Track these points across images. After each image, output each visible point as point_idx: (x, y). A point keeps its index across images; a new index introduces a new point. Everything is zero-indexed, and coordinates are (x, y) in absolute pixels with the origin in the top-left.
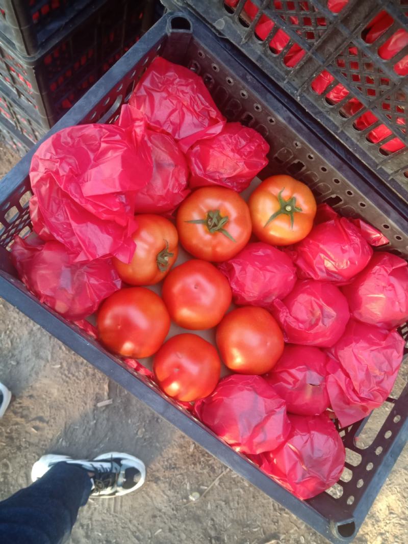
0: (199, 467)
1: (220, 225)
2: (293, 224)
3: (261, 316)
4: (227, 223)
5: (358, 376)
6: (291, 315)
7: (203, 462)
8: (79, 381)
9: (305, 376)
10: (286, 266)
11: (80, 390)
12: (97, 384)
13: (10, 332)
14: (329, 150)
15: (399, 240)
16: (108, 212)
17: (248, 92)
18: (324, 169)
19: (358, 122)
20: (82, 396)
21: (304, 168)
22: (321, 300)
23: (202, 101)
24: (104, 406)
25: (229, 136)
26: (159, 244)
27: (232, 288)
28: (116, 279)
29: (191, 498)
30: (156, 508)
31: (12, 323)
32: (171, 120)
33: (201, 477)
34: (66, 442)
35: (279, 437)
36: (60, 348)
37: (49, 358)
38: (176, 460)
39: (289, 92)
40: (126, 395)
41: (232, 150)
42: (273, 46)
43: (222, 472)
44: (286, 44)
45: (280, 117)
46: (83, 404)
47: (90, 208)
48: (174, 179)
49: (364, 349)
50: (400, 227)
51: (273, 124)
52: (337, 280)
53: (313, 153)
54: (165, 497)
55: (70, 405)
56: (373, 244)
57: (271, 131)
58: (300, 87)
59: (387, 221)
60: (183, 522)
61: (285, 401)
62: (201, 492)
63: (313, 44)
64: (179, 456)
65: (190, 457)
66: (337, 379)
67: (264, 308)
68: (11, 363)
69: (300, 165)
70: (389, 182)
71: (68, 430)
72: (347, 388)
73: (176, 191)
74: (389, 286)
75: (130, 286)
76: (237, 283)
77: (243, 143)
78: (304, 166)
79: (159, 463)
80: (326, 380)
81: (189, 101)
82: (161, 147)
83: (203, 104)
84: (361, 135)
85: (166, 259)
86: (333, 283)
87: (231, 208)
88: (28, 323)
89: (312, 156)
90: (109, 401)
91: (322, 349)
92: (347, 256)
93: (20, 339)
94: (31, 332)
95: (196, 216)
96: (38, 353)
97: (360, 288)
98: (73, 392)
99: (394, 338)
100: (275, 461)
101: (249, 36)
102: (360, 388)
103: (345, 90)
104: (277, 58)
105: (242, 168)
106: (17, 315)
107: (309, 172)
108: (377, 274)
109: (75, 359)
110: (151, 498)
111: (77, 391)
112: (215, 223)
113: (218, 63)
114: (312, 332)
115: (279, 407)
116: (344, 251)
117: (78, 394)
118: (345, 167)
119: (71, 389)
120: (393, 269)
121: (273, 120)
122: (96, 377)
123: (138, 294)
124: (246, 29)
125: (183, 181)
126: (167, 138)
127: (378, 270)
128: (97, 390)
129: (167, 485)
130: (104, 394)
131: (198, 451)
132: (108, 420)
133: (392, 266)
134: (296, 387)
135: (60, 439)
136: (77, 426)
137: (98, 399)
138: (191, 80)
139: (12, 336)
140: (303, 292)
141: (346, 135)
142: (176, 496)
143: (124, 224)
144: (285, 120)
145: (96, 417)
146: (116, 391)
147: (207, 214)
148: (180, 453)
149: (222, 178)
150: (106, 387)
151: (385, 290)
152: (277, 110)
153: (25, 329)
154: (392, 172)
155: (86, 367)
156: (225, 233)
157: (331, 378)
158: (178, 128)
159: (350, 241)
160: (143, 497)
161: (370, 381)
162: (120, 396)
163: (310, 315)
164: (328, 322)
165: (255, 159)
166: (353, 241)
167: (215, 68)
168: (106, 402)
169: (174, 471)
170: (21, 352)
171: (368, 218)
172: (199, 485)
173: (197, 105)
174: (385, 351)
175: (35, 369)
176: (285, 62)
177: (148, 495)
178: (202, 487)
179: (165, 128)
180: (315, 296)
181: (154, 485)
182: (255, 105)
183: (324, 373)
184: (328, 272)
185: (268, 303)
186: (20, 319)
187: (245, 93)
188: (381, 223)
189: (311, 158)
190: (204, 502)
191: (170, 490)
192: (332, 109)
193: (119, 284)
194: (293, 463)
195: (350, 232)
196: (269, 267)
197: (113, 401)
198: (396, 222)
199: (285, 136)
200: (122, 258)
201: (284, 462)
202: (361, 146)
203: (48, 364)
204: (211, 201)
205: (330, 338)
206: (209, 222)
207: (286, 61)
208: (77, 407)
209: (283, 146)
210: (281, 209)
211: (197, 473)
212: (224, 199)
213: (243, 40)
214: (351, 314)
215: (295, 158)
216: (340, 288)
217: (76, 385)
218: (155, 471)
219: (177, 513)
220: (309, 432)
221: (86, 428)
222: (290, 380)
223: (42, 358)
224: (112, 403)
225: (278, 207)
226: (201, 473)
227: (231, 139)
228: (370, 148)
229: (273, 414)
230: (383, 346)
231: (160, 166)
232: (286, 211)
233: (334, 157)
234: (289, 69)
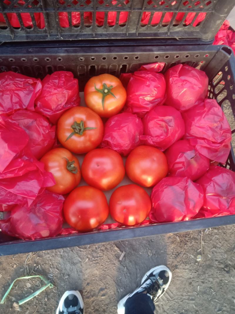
0: (189, 243)
1: (82, 128)
2: (114, 95)
3: (141, 150)
4: (84, 124)
5: (209, 135)
6: (153, 137)
7: (189, 240)
8: (102, 258)
9: (185, 158)
10: (130, 117)
11: (107, 261)
12: (111, 251)
13: (53, 265)
14: (98, 48)
15: (169, 58)
16: (20, 169)
17: (36, 57)
18: (104, 58)
19: (98, 23)
20: (110, 263)
21: (96, 67)
22: (159, 117)
23: (20, 81)
24: (123, 258)
25: (48, 84)
26: (62, 162)
27: (116, 151)
28: (59, 197)
29: (198, 260)
30: (188, 279)
31: (49, 261)
32: (14, 102)
33: (194, 247)
34: (122, 289)
35: (200, 196)
36: (81, 251)
37: (80, 260)
38: (176, 250)
39: (55, 39)
40: (128, 243)
41: (55, 89)
42: (27, 25)
43: (201, 236)
44: (31, 19)
45: (62, 54)
46: (113, 265)
47: (9, 175)
48: (40, 127)
49: (200, 120)
50: (163, 51)
51: (61, 60)
52: (158, 102)
53: (92, 56)
54: (187, 270)
55: (108, 271)
56: (160, 71)
57: (65, 64)
58: (57, 33)
59: (154, 54)
60: (205, 274)
61: (187, 177)
62: (200, 253)
63: (41, 5)
64: (176, 248)
65: (181, 243)
66: (201, 145)
67: (139, 145)
68: (66, 278)
69: (93, 67)
70: (139, 36)
71: (118, 283)
72: (209, 145)
73: (47, 132)
74: (184, 82)
75: (68, 194)
76: (116, 146)
77: (57, 81)
78: (94, 66)
79: (170, 259)
80: (196, 150)
81: (14, 86)
82: (21, 118)
83: (21, 82)
84: (105, 27)
85: (72, 166)
86: (158, 105)
87: (80, 116)
88: (57, 254)
89: (93, 57)
90: (123, 253)
91: (182, 138)
92: (152, 87)
93: (60, 264)
94: (62, 257)
95: (68, 134)
96: (73, 262)
97: (172, 96)
98: (104, 265)
99: (209, 102)
100: (209, 208)
101: (12, 32)
102: (215, 139)
103: (77, 13)
104: (34, 29)
105: (67, 93)
106: (49, 255)
107: (100, 67)
108: (173, 82)
109: (91, 249)
110: (181, 277)
111: (106, 262)
112: (79, 129)
113: (11, 57)
114: (169, 135)
115: (187, 182)
116: (148, 86)
117: (107, 263)
118: (112, 48)
119: (102, 264)
120: (179, 73)
121: (60, 58)
122: (108, 248)
123: (75, 194)
124: (8, 29)
125: (46, 124)
126: (20, 112)
127: (172, 80)
128: (114, 253)
129: (183, 264)
130: (118, 252)
131: (182, 237)
132: (131, 262)
133: (177, 72)
134: (186, 166)
135: (118, 290)
136: (120, 277)
137: (118, 257)
138: (6, 77)
139: (55, 266)
140: (149, 122)
141: (99, 34)
142: (191, 266)
143: (35, 168)
144: (65, 53)
145: (124, 266)
146: (122, 246)
147: (72, 128)
148: (175, 245)
149: (63, 106)
150: (116, 248)
151: (183, 86)
152: (57, 52)
153: (58, 258)
154: (135, 30)
155: (100, 248)
156: (88, 129)
157: (198, 147)
158: (21, 103)
159: (147, 79)
160: (177, 280)
161: (217, 132)
162: (126, 246)
163: (161, 129)
164: (172, 124)
165: (69, 84)
166: (148, 78)
167: (12, 60)
168: (122, 255)
169: (180, 256)
170: (65, 269)
171: (145, 61)
172: (197, 251)
173: (19, 84)
174: (210, 112)
175: (78, 271)
176: (40, 28)
177: (179, 277)
178: (198, 251)
179: (15, 108)
180: (155, 118)
181: (177, 270)
182: (45, 59)
183: (193, 148)
184: (151, 102)
185: (138, 142)
186: (52, 256)
187: (36, 58)
188: (153, 58)
189: (93, 59)
190: (205, 256)
191: (186, 266)
192: (81, 28)
193: (62, 198)
194: (217, 201)
195: (143, 75)
196: (122, 125)
197: (125, 251)
198: (159, 50)
199: (73, 60)
200: (50, 184)
201: (213, 204)
202: (110, 33)
203: (82, 263)
204: (68, 122)
205: (180, 130)
206: (76, 131)
207: (39, 26)
208: (112, 269)
209: (76, 66)
210: (103, 94)
211: (191, 247)
212: (73, 115)
213: (12, 36)
214: (180, 111)
215: (87, 67)
216: (164, 104)
217: (102, 260)
218: (172, 264)
219: (199, 272)
220: (211, 180)
221: (124, 274)
222: (181, 165)
223: (77, 263)
224: (125, 253)
225: (101, 95)
226: (192, 245)
227: (50, 85)
228: (115, 30)
229: (187, 188)
230: (207, 111)
231: (28, 127)
232: (106, 93)
233: (103, 49)
234: (44, 29)
